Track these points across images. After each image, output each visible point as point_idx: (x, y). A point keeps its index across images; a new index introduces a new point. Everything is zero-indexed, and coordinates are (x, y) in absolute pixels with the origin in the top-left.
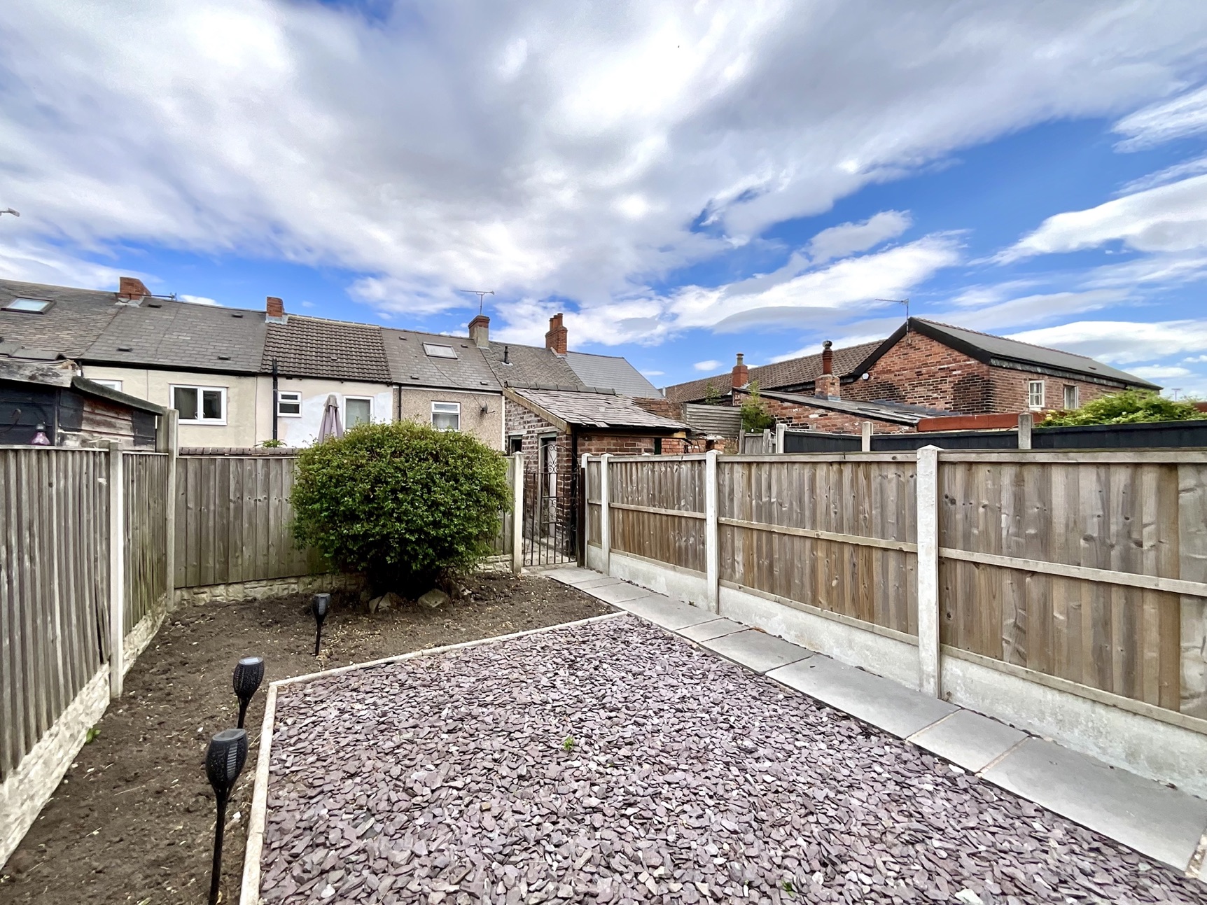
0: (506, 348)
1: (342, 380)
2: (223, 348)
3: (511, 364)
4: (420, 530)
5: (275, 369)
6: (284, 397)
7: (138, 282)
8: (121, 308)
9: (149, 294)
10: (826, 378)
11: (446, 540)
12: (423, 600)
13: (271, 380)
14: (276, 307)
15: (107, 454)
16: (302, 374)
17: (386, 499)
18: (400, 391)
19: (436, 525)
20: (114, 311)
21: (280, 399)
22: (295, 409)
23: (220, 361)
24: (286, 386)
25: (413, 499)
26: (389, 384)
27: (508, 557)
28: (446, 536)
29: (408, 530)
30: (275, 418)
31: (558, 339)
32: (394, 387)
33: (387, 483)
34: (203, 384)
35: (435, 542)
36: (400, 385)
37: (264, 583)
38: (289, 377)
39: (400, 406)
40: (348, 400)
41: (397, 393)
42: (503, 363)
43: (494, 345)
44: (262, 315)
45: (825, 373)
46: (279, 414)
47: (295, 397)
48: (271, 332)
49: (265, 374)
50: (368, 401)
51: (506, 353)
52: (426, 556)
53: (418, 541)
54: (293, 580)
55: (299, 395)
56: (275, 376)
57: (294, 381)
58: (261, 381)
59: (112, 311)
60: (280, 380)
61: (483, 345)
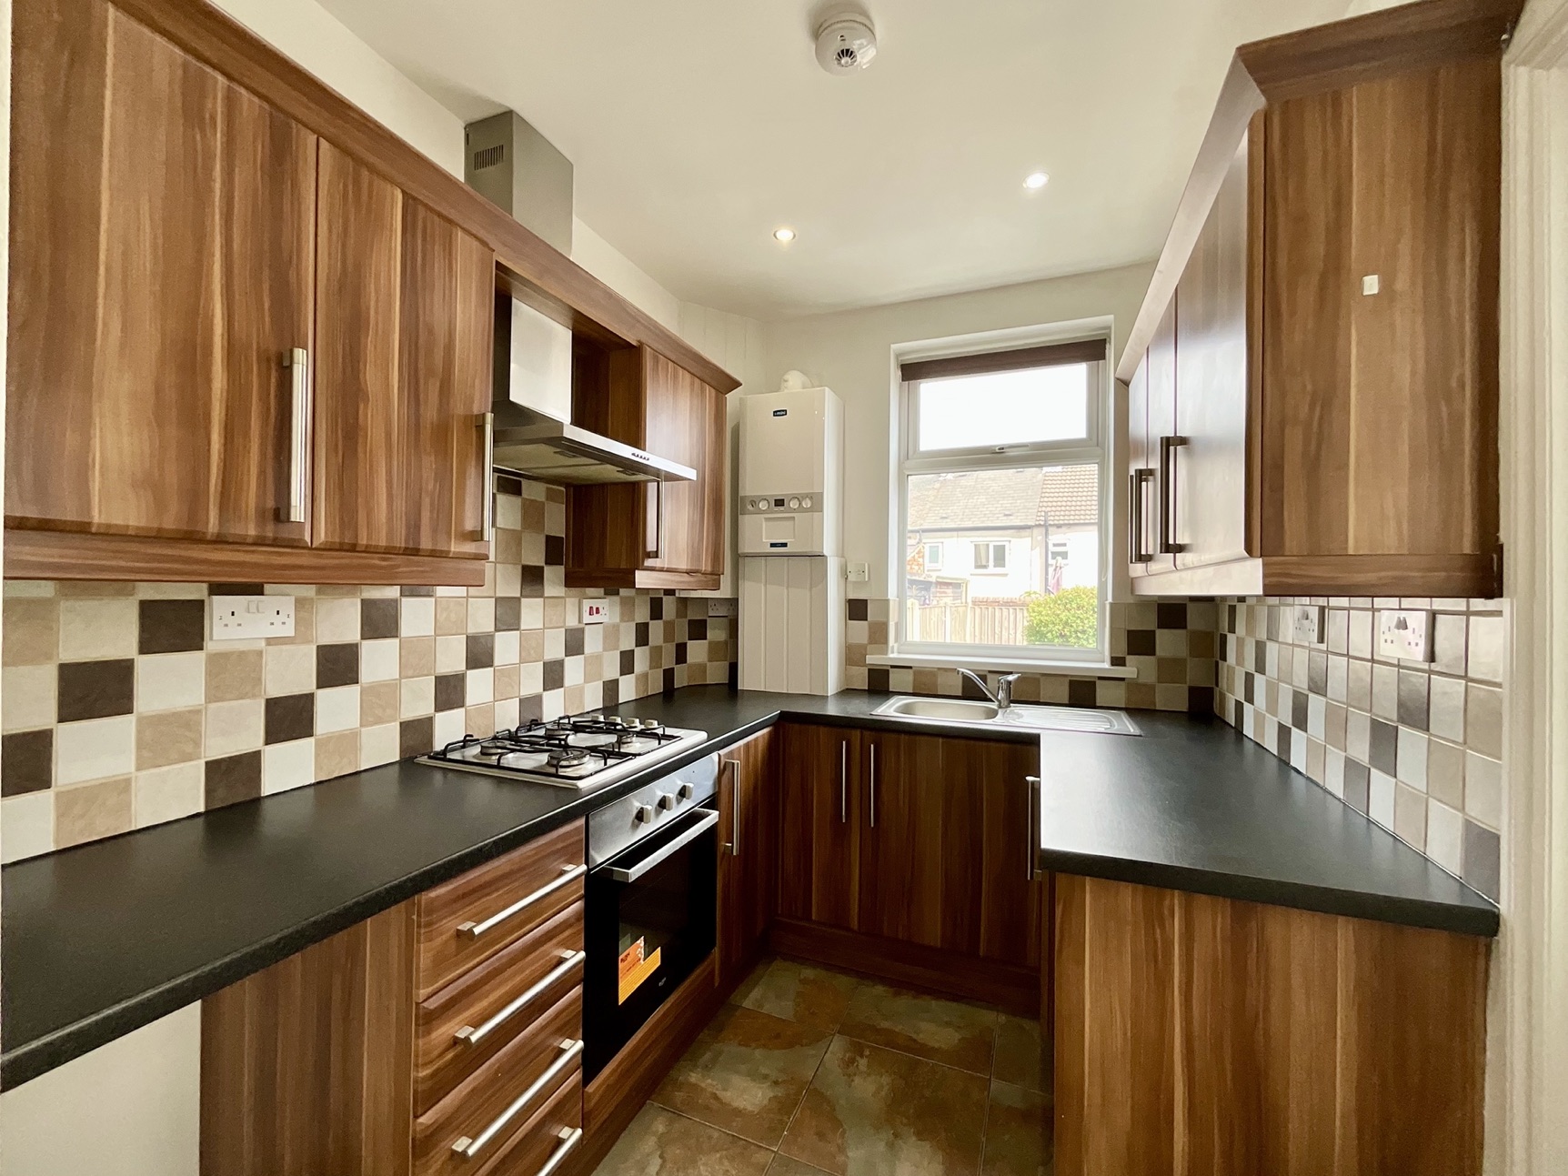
2: (1009, 505)
5: (1047, 520)
6: (1055, 545)
13: (1043, 531)
16: (1071, 522)
17: (1071, 636)
21: (1051, 548)
22: (1064, 555)
23: (1005, 518)
24: (1056, 537)
25: (1087, 638)
30: (1047, 565)
33: (1071, 626)
34: (994, 539)
38: (1059, 527)
46: (1050, 562)
47: (1065, 545)
48: (1046, 482)
49: (1038, 527)
55: (1068, 542)
56: (1046, 526)
57: (1063, 530)
58: (1036, 531)
60: (1051, 530)
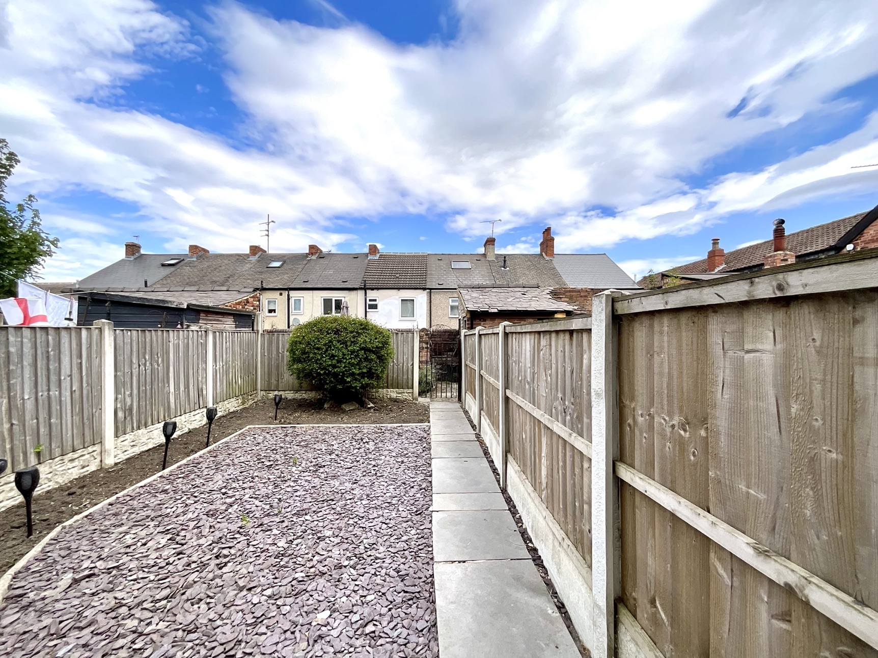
0: (505, 257)
1: (399, 289)
2: (345, 276)
3: (508, 269)
4: (324, 368)
5: (365, 286)
6: (370, 300)
7: (316, 246)
8: (309, 260)
9: (321, 251)
10: (775, 256)
11: (339, 375)
12: (343, 406)
13: (364, 291)
14: (373, 249)
15: (206, 331)
16: (379, 287)
18: (430, 292)
19: (334, 366)
20: (306, 262)
21: (368, 302)
22: (375, 307)
23: (343, 283)
24: (371, 294)
26: (424, 289)
27: (410, 391)
28: (340, 372)
29: (320, 368)
30: (366, 312)
31: (547, 247)
32: (428, 291)
34: (334, 295)
35: (335, 375)
36: (431, 289)
37: (292, 392)
38: (372, 289)
39: (431, 302)
40: (402, 300)
41: (429, 294)
42: (503, 269)
43: (498, 256)
44: (367, 255)
45: (776, 251)
46: (368, 310)
47: (375, 300)
48: (369, 264)
49: (361, 289)
50: (413, 300)
51: (505, 261)
52: (331, 382)
53: (325, 373)
54: (304, 392)
55: (377, 298)
56: (365, 289)
57: (375, 291)
58: (359, 292)
59: (305, 262)
60: (368, 291)
61: (491, 257)
